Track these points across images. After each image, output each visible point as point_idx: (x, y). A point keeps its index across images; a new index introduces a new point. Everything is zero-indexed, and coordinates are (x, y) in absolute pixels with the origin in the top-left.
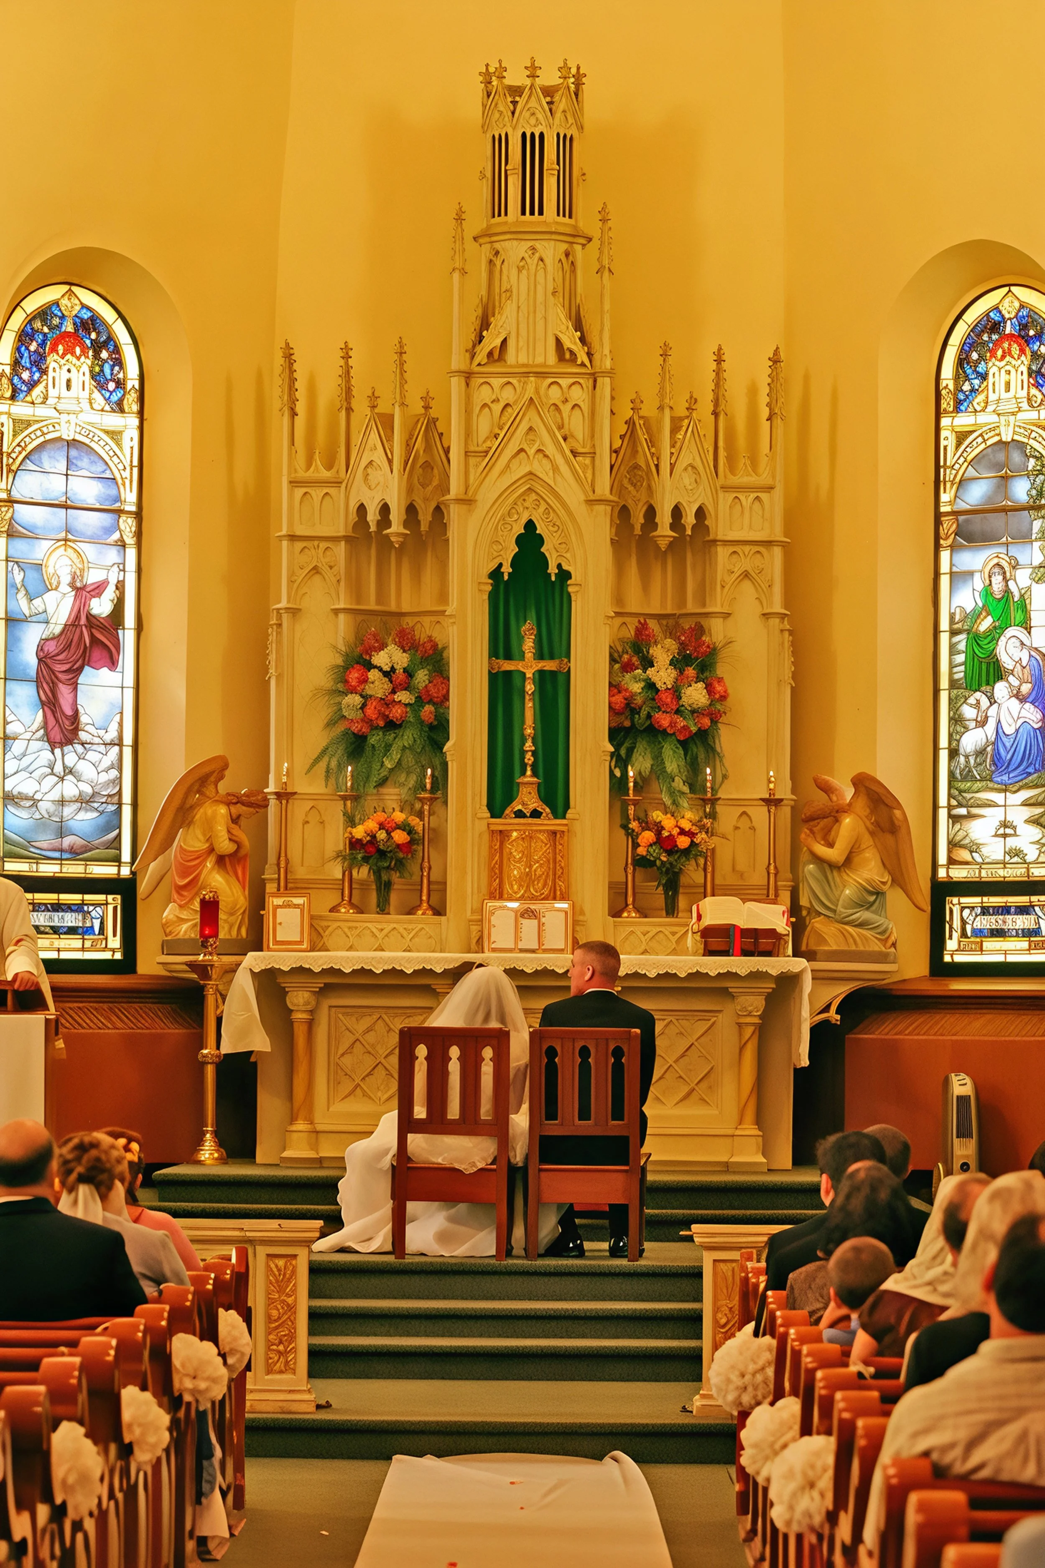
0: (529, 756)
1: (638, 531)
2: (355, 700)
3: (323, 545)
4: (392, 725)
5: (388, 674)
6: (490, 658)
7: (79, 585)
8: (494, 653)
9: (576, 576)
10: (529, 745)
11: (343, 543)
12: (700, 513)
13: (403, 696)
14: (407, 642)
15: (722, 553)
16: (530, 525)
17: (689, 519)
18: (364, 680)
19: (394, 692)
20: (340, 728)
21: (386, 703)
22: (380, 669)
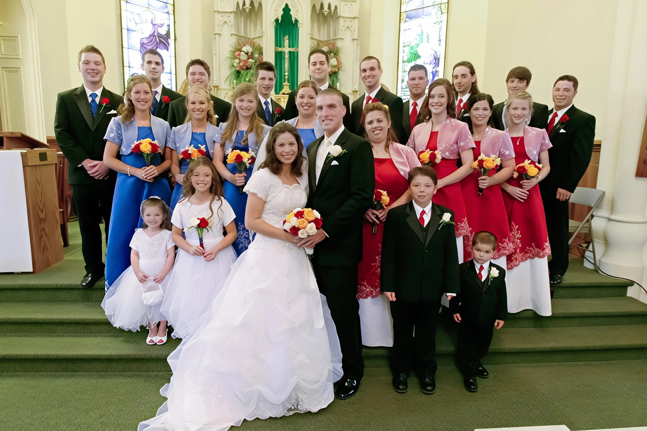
0: (286, 77)
1: (318, 12)
2: (237, 61)
3: (227, 15)
4: (248, 68)
5: (247, 54)
6: (275, 47)
7: (154, 23)
8: (276, 45)
9: (300, 22)
10: (286, 74)
11: (233, 14)
12: (336, 7)
13: (251, 60)
14: (252, 44)
15: (341, 20)
16: (287, 5)
17: (333, 8)
18: (239, 55)
19: (248, 59)
20: (233, 69)
21: (246, 62)
22: (245, 52)
